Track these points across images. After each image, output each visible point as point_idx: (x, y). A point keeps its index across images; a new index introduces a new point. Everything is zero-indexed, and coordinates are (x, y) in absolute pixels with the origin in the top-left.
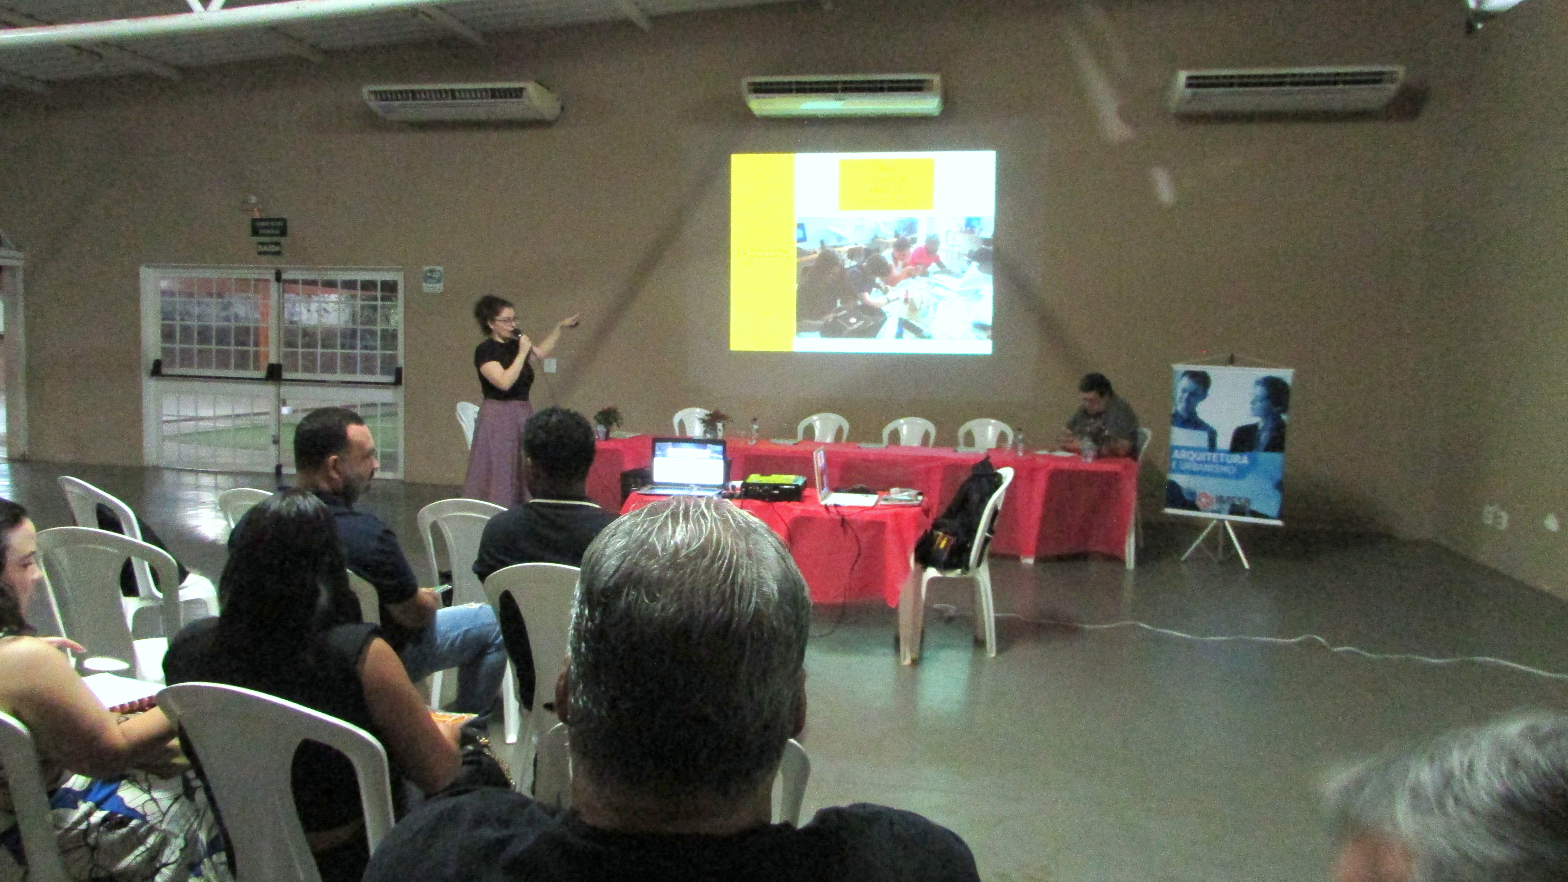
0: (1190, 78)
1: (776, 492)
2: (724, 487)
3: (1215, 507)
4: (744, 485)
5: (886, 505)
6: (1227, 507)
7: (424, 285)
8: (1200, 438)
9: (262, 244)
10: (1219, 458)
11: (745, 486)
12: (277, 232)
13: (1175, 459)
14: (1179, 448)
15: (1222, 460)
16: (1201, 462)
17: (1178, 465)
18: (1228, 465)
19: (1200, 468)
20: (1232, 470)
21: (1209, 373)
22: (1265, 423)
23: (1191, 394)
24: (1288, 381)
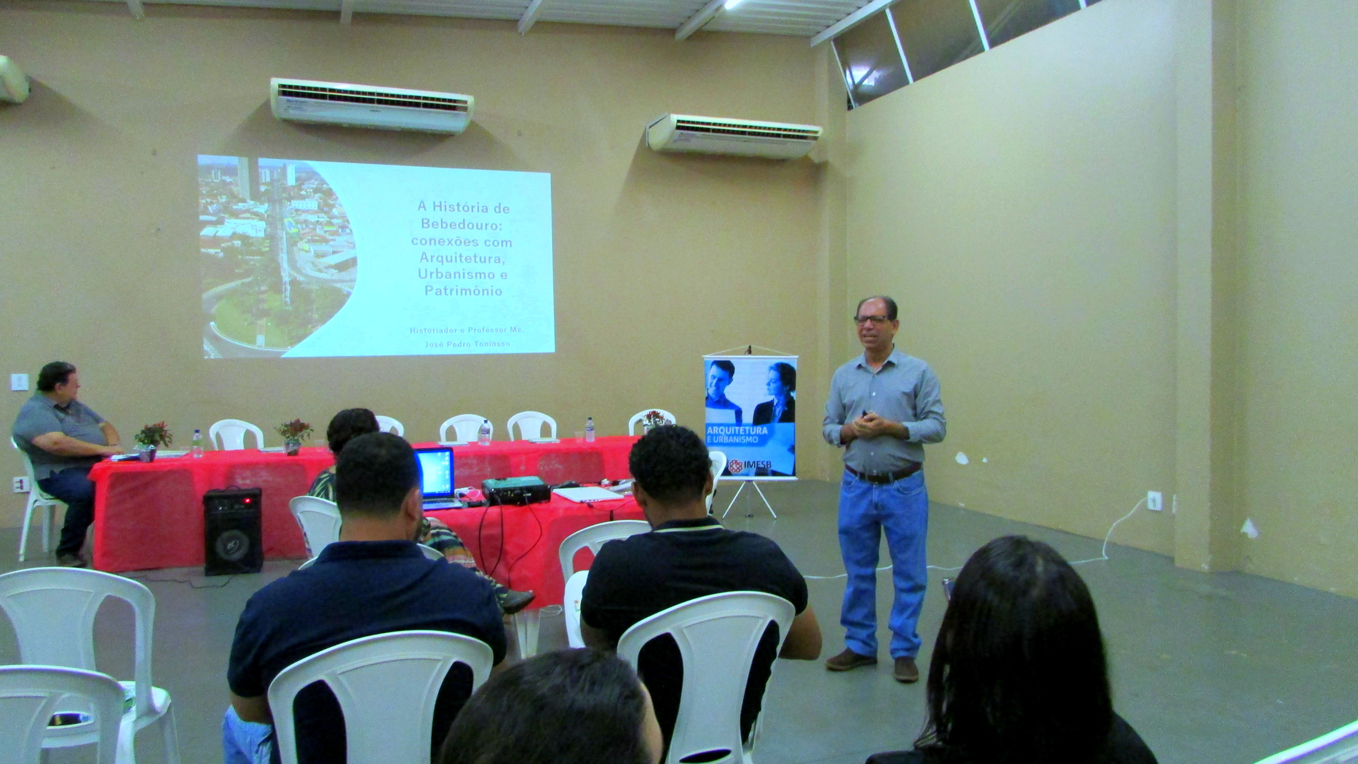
0: (678, 121)
1: (529, 494)
3: (744, 470)
6: (754, 470)
8: (728, 416)
13: (710, 434)
14: (713, 425)
15: (747, 432)
16: (731, 435)
17: (712, 439)
18: (753, 436)
19: (731, 440)
20: (755, 440)
21: (732, 361)
22: (779, 400)
23: (720, 380)
24: (795, 365)
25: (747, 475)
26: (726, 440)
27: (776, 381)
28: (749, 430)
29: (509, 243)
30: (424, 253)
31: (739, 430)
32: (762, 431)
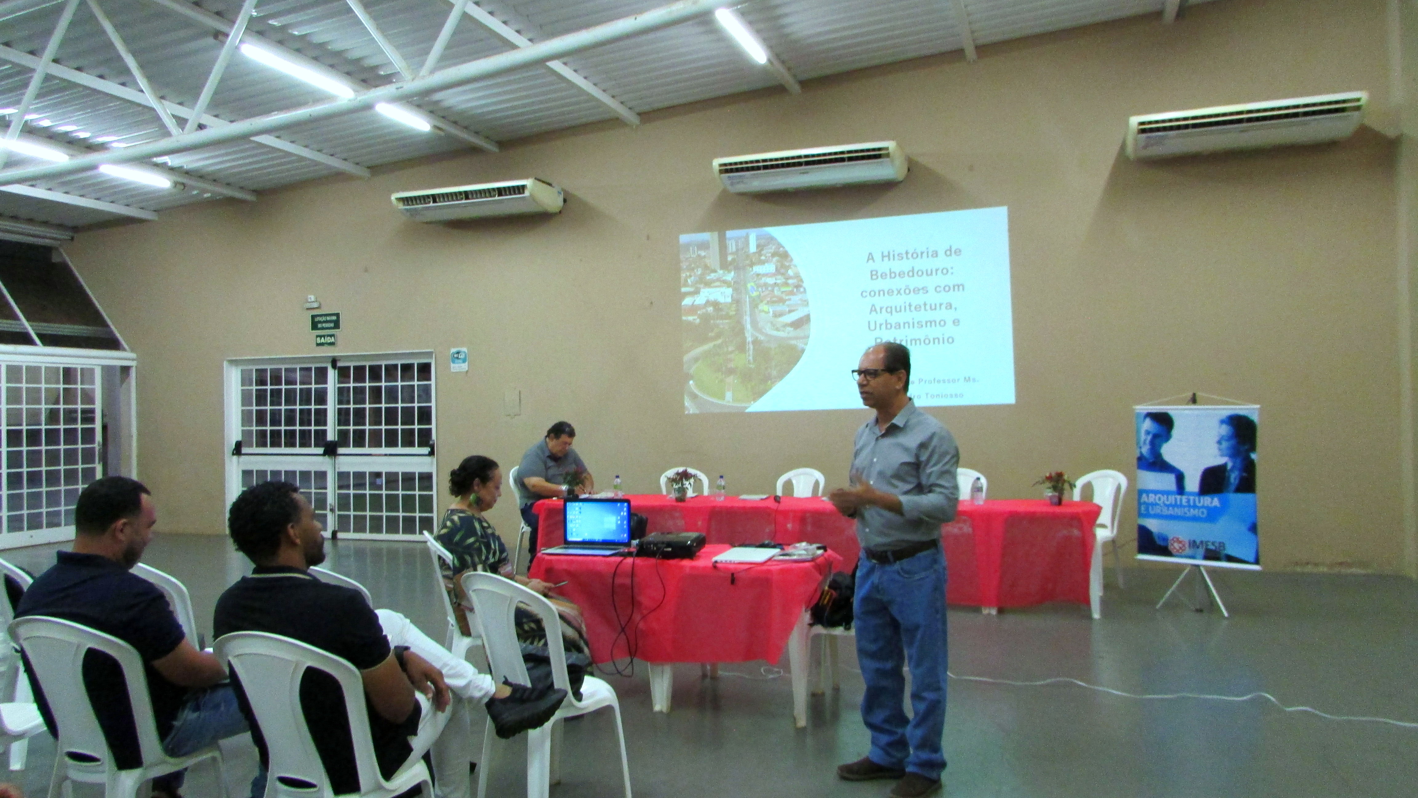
0: (1142, 123)
1: (669, 549)
2: (627, 544)
3: (1188, 551)
5: (779, 561)
6: (1201, 551)
7: (452, 365)
8: (1168, 481)
9: (321, 336)
10: (1188, 501)
11: (641, 543)
12: (332, 325)
13: (1145, 503)
14: (1148, 492)
15: (1192, 503)
16: (1171, 505)
17: (1147, 509)
18: (1199, 508)
19: (1171, 511)
20: (1203, 513)
21: (1171, 413)
22: (1234, 463)
23: (1155, 436)
24: (1255, 418)
25: (1193, 557)
26: (1166, 512)
27: (1229, 438)
28: (1194, 501)
29: (961, 288)
30: (873, 305)
31: (1181, 500)
32: (1211, 503)
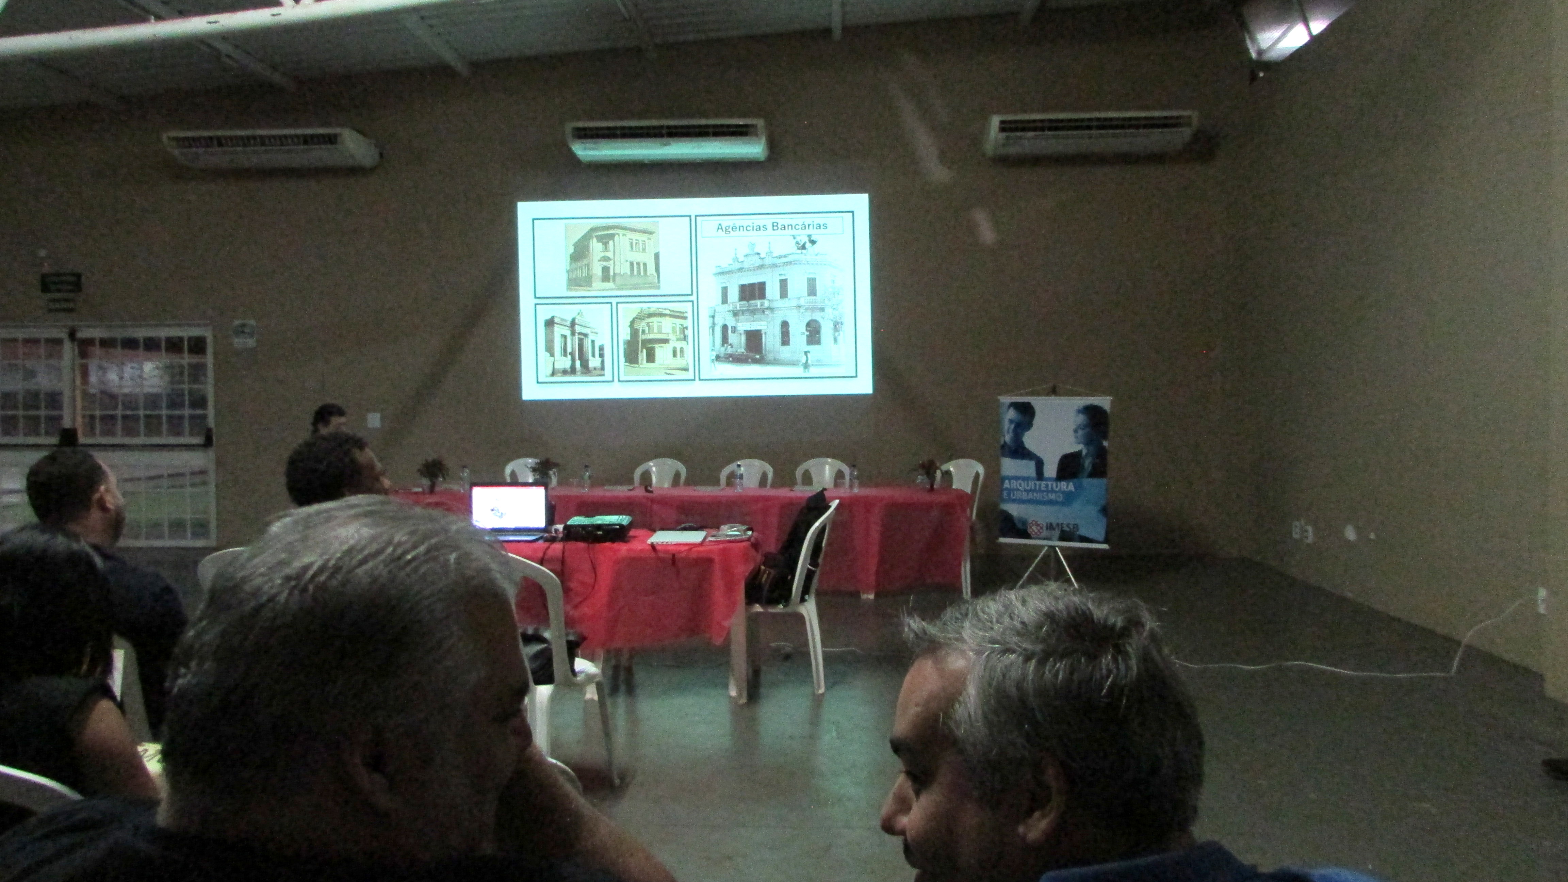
0: (1002, 122)
1: (600, 533)
2: (545, 530)
3: (1045, 533)
4: (564, 528)
5: (714, 541)
6: (1057, 533)
7: (236, 340)
8: (1027, 468)
9: (54, 300)
10: (1047, 486)
11: (566, 528)
12: (71, 287)
13: (1007, 489)
14: (1010, 478)
15: (1049, 488)
16: (1030, 490)
17: (1009, 495)
18: (1056, 492)
19: (1030, 496)
20: (1059, 497)
21: (1033, 403)
22: (1088, 450)
23: (1018, 425)
24: (1108, 409)
26: (1025, 496)
27: (1085, 427)
28: (1052, 485)
